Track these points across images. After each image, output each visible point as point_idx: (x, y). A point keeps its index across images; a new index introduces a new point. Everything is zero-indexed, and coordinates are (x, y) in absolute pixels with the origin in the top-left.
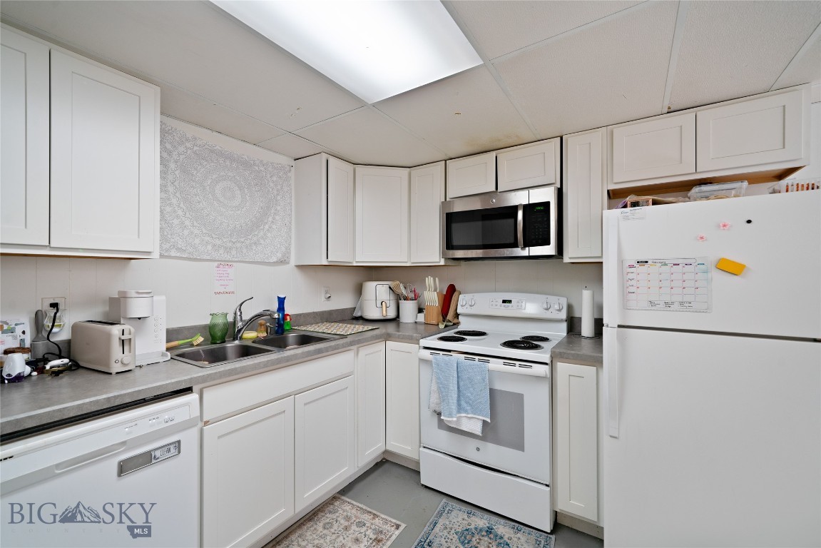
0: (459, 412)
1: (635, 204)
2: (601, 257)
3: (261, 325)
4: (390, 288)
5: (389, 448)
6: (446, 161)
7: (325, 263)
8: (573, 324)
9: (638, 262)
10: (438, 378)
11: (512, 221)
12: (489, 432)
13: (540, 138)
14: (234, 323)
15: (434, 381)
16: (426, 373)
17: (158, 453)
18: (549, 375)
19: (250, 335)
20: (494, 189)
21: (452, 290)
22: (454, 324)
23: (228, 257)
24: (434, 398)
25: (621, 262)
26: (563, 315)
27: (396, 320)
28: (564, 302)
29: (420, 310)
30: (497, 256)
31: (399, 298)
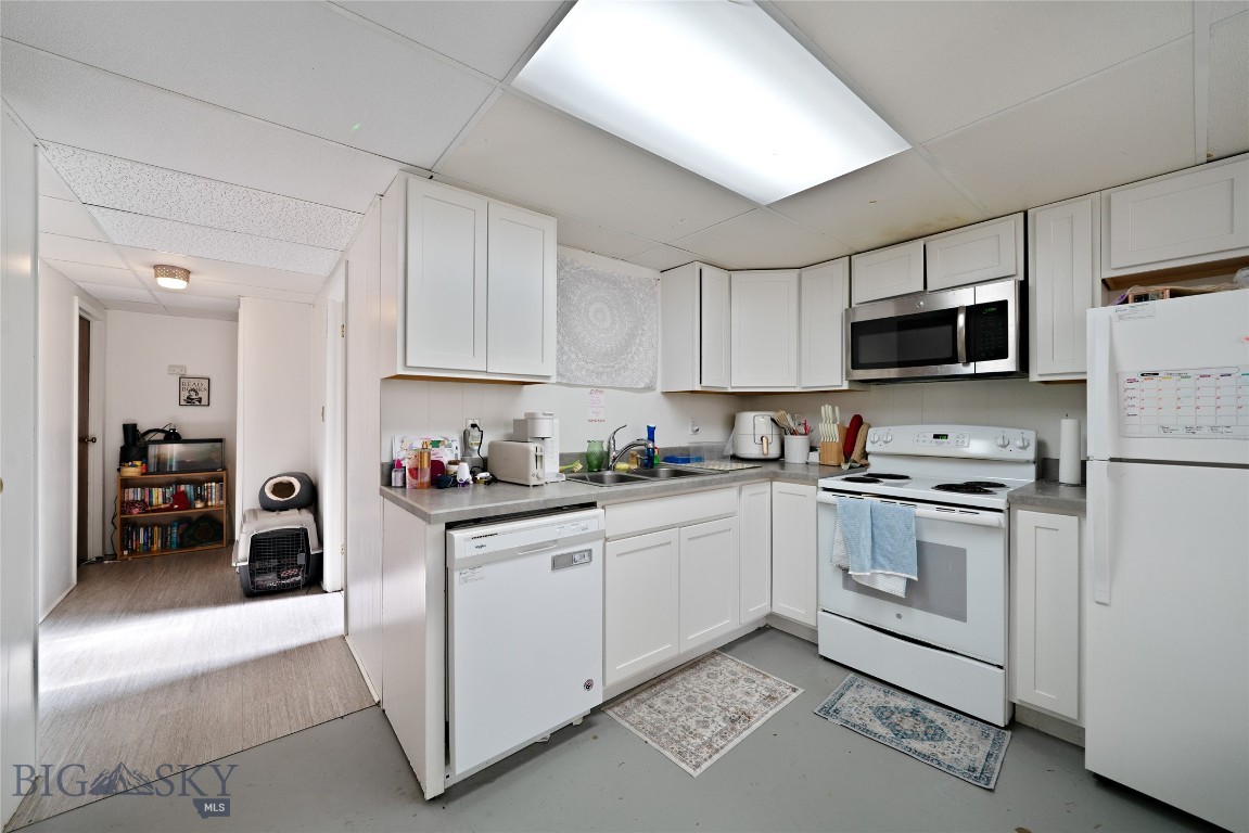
0: (873, 567)
1: (1140, 298)
2: (1085, 373)
3: (633, 456)
4: (773, 420)
5: (776, 610)
6: (850, 256)
7: (698, 388)
8: (1046, 469)
9: (1142, 375)
10: (846, 526)
11: (949, 328)
12: (916, 593)
13: (992, 216)
14: (608, 453)
15: (838, 530)
16: (826, 519)
17: (577, 557)
18: (1004, 524)
19: (622, 466)
20: (922, 289)
21: (857, 422)
22: (862, 466)
23: (598, 382)
24: (839, 550)
25: (1114, 374)
26: (1030, 454)
27: (780, 460)
28: (1031, 437)
29: (813, 449)
30: (926, 375)
31: (783, 431)
